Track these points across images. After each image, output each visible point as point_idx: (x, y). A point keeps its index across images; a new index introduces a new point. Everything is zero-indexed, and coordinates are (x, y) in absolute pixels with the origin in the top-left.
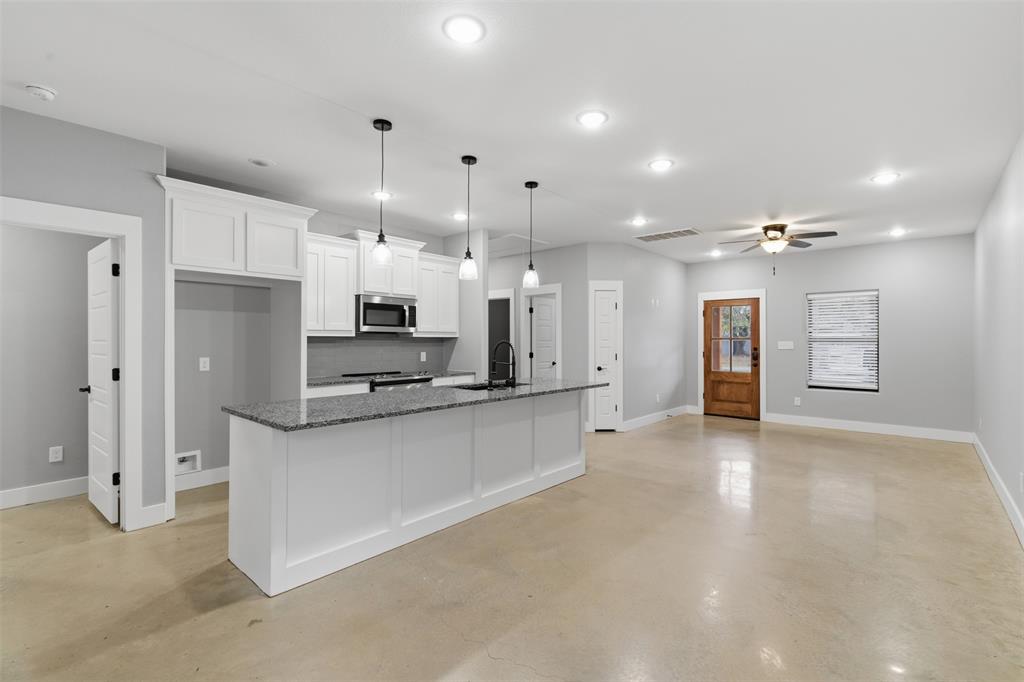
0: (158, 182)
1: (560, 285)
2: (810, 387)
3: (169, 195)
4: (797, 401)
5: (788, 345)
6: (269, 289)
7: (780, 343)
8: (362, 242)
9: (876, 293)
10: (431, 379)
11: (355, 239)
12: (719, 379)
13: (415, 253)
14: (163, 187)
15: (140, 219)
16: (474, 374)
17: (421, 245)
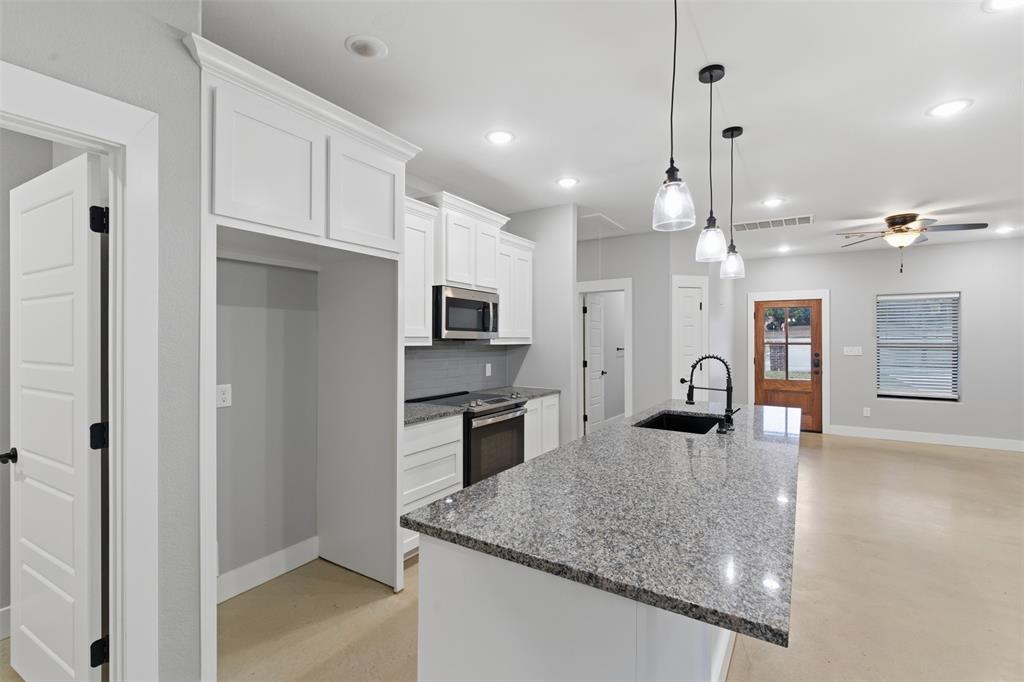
0: (189, 52)
1: (630, 280)
2: (879, 396)
3: (207, 82)
4: (867, 412)
5: (857, 350)
6: (316, 273)
7: (845, 349)
8: (445, 211)
9: (957, 295)
10: (525, 403)
11: (435, 204)
12: (772, 387)
13: (496, 231)
14: (197, 62)
15: (157, 115)
16: (559, 392)
17: (504, 220)
